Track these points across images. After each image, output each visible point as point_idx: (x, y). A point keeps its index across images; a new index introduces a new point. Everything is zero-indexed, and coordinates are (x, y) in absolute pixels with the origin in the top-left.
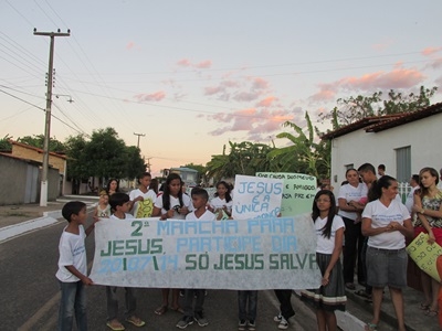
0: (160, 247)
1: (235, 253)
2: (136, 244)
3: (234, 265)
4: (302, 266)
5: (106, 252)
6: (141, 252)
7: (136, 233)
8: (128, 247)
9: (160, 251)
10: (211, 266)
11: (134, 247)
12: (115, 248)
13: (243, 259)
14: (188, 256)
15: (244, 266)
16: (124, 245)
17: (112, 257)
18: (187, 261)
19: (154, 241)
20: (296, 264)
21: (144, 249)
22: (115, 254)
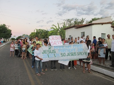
0: (55, 51)
1: (70, 52)
2: (50, 51)
3: (70, 55)
4: (84, 54)
5: (43, 53)
6: (51, 53)
7: (50, 49)
8: (48, 52)
9: (55, 53)
10: (66, 55)
11: (49, 52)
12: (45, 52)
13: (72, 54)
14: (61, 54)
15: (72, 55)
16: (47, 51)
17: (45, 54)
18: (61, 55)
19: (54, 50)
20: (82, 54)
21: (52, 52)
22: (45, 53)
